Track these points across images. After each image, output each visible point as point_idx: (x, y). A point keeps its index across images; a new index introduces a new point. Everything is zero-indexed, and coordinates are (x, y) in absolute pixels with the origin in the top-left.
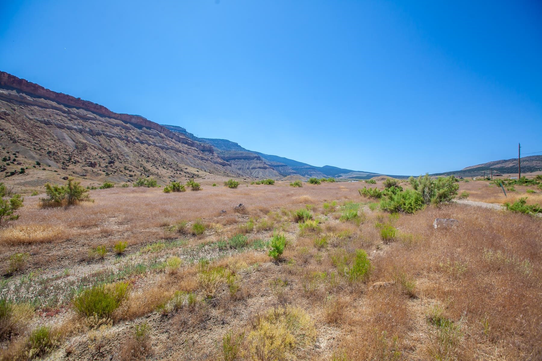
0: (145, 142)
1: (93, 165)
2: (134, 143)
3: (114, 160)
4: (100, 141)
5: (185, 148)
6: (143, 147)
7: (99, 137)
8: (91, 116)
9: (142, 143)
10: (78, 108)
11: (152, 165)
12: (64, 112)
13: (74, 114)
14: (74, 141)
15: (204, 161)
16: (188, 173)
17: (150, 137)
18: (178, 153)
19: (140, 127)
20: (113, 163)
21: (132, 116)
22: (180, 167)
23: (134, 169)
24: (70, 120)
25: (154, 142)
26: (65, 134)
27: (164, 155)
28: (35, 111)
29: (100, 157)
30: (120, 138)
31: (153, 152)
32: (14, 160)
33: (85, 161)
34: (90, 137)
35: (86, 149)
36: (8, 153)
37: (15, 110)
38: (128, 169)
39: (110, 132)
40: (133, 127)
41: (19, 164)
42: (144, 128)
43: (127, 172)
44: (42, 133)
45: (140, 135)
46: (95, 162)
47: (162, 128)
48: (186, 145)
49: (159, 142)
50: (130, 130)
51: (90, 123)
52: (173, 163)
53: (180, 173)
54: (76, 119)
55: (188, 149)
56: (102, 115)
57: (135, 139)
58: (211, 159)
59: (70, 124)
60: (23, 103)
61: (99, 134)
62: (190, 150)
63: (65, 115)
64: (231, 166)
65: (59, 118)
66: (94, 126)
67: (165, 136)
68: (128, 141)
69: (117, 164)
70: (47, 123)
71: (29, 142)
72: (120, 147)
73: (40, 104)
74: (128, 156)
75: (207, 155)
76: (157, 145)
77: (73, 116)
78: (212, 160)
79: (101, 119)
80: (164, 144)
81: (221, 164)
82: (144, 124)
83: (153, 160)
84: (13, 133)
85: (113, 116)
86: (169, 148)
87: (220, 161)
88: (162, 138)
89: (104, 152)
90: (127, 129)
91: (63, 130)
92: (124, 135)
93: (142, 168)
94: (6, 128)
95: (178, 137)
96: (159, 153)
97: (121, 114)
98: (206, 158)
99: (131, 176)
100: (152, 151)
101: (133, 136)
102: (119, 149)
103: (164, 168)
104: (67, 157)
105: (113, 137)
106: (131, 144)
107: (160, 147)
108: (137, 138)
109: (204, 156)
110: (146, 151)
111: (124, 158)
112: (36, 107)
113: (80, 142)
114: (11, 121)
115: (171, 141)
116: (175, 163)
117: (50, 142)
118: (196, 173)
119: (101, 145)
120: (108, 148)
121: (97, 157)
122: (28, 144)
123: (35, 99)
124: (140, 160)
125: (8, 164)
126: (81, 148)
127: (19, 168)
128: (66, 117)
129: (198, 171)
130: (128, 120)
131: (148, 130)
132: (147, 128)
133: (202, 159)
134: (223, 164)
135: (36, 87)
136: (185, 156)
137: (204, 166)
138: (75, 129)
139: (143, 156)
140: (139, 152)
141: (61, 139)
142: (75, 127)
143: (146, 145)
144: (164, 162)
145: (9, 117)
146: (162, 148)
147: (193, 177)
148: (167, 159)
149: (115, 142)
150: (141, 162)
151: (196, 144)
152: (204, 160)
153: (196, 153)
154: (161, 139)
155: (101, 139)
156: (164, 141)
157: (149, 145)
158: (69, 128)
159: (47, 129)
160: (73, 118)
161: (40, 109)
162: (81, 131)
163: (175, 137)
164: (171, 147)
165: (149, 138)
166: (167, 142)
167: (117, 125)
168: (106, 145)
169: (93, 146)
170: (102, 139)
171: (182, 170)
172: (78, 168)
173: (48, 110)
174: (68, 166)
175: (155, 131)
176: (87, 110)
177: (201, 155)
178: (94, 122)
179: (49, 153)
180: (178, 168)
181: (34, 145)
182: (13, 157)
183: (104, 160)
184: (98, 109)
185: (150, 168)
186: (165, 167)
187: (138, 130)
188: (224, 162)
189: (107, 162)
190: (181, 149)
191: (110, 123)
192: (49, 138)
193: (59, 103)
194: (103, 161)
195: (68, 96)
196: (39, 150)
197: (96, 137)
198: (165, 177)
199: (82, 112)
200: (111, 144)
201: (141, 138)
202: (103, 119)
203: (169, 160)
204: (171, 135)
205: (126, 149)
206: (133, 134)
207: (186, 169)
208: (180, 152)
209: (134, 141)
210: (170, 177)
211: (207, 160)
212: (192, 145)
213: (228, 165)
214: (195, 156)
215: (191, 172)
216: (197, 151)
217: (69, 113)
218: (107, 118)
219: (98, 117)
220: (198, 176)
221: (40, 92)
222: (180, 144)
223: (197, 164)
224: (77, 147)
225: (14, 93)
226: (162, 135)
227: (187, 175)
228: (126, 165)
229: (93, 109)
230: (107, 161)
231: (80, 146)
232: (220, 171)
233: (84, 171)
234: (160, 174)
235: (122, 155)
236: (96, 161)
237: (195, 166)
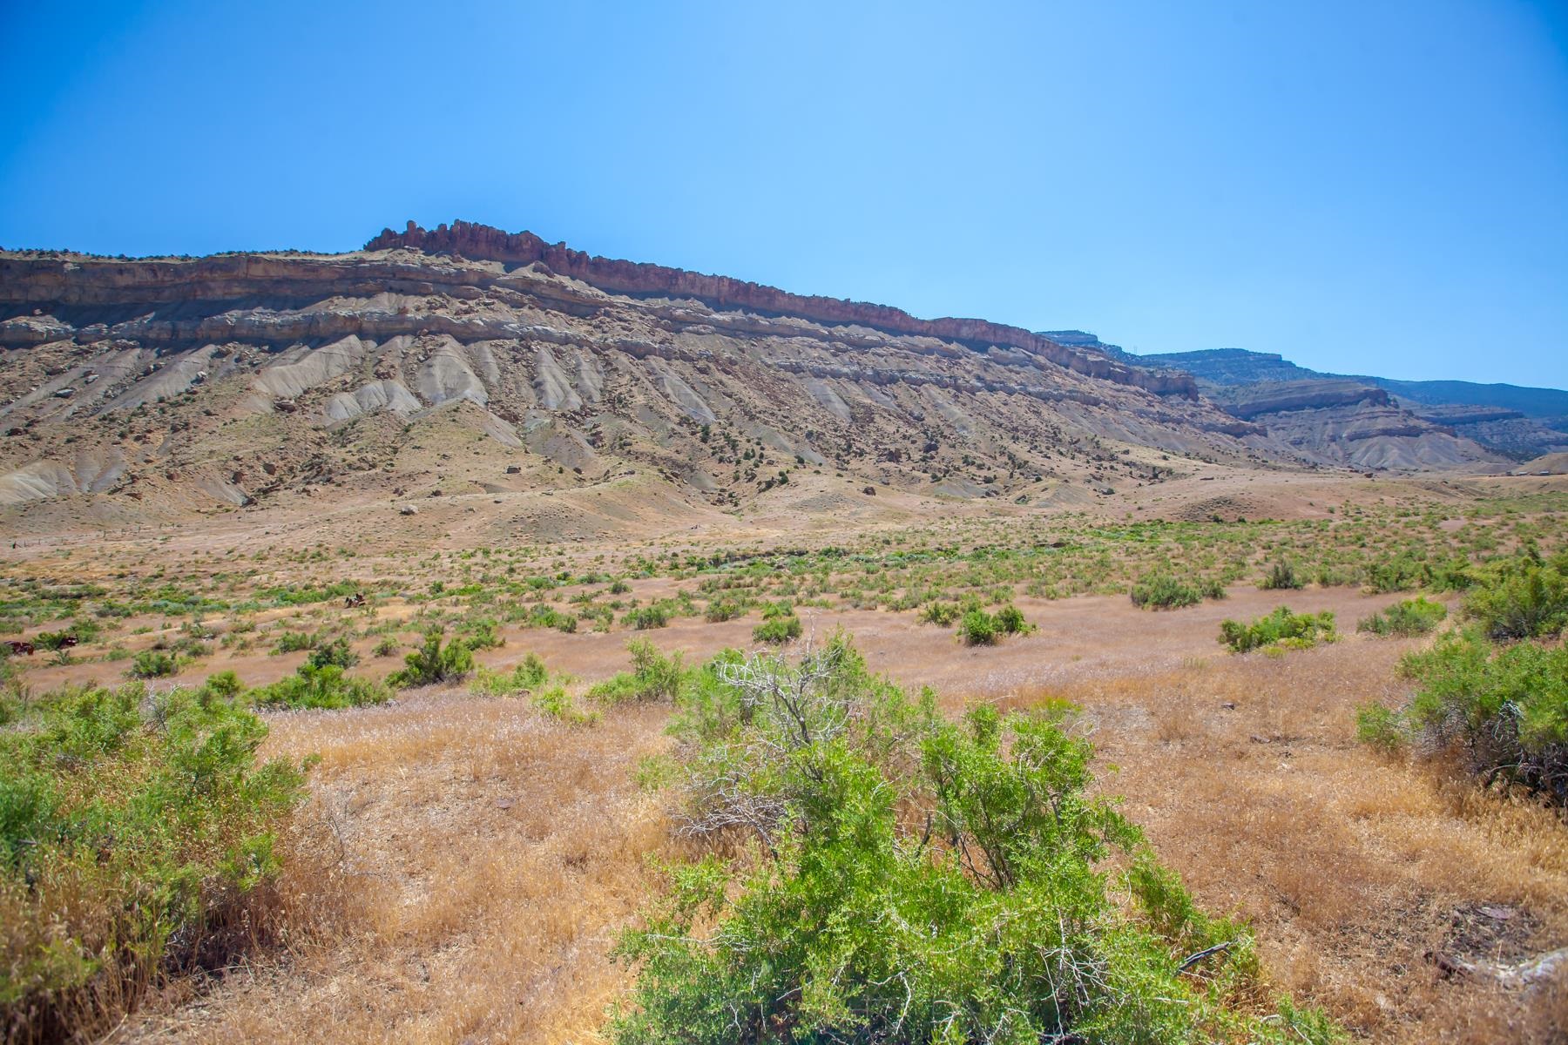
0: (998, 385)
1: (894, 457)
2: (973, 391)
3: (937, 441)
4: (896, 397)
5: (1106, 390)
6: (996, 399)
7: (894, 387)
8: (875, 338)
9: (992, 389)
10: (846, 325)
11: (1028, 448)
12: (823, 338)
13: (841, 339)
14: (846, 403)
15: (1170, 424)
16: (1134, 464)
17: (1011, 371)
18: (1091, 408)
19: (983, 348)
20: (935, 448)
21: (964, 322)
22: (1105, 450)
23: (988, 462)
24: (834, 355)
25: (1021, 384)
26: (827, 387)
27: (1055, 419)
28: (774, 345)
29: (904, 437)
30: (940, 384)
31: (1022, 411)
32: (762, 456)
33: (876, 449)
34: (875, 389)
35: (872, 420)
36: (749, 441)
37: (743, 351)
38: (973, 463)
39: (917, 371)
40: (966, 350)
41: (771, 463)
42: (993, 349)
43: (973, 469)
44: (791, 393)
45: (986, 368)
46: (897, 450)
47: (1040, 341)
48: (1109, 382)
49: (1035, 381)
50: (960, 358)
51: (873, 354)
52: (1083, 439)
53: (1112, 467)
54: (845, 351)
55: (1115, 394)
56: (895, 332)
57: (974, 382)
58: (1193, 415)
59: (835, 365)
60: (756, 333)
61: (893, 380)
62: (1122, 394)
63: (825, 345)
64: (1266, 435)
65: (815, 354)
66: (882, 360)
67: (1048, 363)
68: (958, 388)
69: (944, 450)
70: (796, 369)
71: (773, 414)
72: (943, 407)
73: (780, 330)
74: (964, 428)
75: (1176, 406)
76: (1031, 389)
77: (839, 344)
78: (1195, 420)
79: (894, 340)
80: (1048, 386)
81: (1226, 430)
82: (990, 338)
83: (1026, 433)
84: (747, 400)
85: (919, 328)
86: (1065, 397)
87: (1223, 420)
88: (1041, 367)
89: (908, 423)
90: (953, 356)
91: (825, 381)
92: (948, 374)
93: (1005, 459)
94: (735, 390)
95: (1084, 360)
96: (1037, 413)
97: (935, 321)
98: (1175, 414)
99: (988, 480)
100: (1019, 408)
101: (969, 372)
102: (941, 412)
103: (1061, 454)
104: (843, 442)
105: (924, 382)
106: (965, 395)
107: (1038, 395)
108: (979, 378)
109: (1168, 411)
110: (1004, 410)
111: (956, 435)
112: (775, 338)
113: (859, 404)
114: (741, 375)
115: (1067, 374)
116: (1090, 437)
117: (806, 412)
118: (1162, 464)
119: (899, 406)
120: (916, 413)
121: (897, 436)
122: (772, 420)
123: (772, 321)
124: (997, 436)
125: (757, 466)
126: (862, 418)
127: (773, 472)
128: (827, 349)
129: (1165, 458)
130: (953, 334)
131: (1004, 352)
132: (1000, 346)
133: (1163, 419)
134: (1237, 433)
135: (771, 293)
136: (1110, 414)
137: (1173, 440)
138: (846, 375)
139: (1000, 425)
140: (988, 414)
141: (823, 403)
142: (845, 370)
143: (1002, 395)
144: (1055, 437)
145: (737, 367)
146: (1045, 398)
147: (1156, 476)
148: (1064, 428)
149: (930, 395)
150: (999, 442)
151: (1137, 377)
152: (1169, 421)
153: (1141, 404)
154: (1039, 372)
155: (899, 391)
156: (1047, 376)
157: (1011, 392)
158: (836, 375)
159: (797, 382)
160: (838, 349)
161: (782, 340)
162: (856, 378)
163: (1074, 362)
164: (1070, 391)
165: (1008, 374)
166: (1057, 379)
167: (929, 351)
168: (910, 406)
169: (885, 410)
170: (900, 389)
171: (1112, 458)
172: (868, 465)
173: (794, 339)
174: (848, 463)
175: (1020, 353)
176: (864, 324)
177: (1157, 408)
178: (880, 351)
179: (810, 435)
180: (1100, 453)
181: (782, 421)
182: (757, 449)
183: (913, 442)
184: (884, 318)
185: (1027, 457)
186: (1063, 450)
187: (980, 356)
188: (1239, 425)
189: (921, 447)
190: (1096, 394)
191: (913, 348)
192: (803, 402)
193: (812, 321)
194: (913, 446)
195: (826, 299)
196: (792, 431)
197: (888, 389)
198: (1075, 479)
199: (856, 331)
200: (923, 401)
201: (988, 378)
202: (897, 341)
203: (1069, 430)
204: (1064, 357)
205: (957, 410)
206: (968, 367)
207: (1127, 452)
208: (1096, 403)
209: (973, 387)
210: (1090, 478)
211: (1179, 422)
212: (1126, 378)
213: (1255, 431)
214: (1140, 413)
215: (1145, 461)
216: (1144, 396)
217: (830, 338)
218: (907, 338)
219: (887, 337)
220: (1170, 472)
221: (780, 303)
222: (1091, 380)
223: (1152, 435)
224: (853, 418)
225: (739, 315)
226: (1041, 359)
227: (1136, 472)
228: (966, 452)
229: (874, 321)
230: (920, 444)
231: (860, 413)
232: (1234, 454)
233: (882, 473)
234: (1057, 470)
235: (949, 426)
236: (898, 446)
237: (1146, 441)
